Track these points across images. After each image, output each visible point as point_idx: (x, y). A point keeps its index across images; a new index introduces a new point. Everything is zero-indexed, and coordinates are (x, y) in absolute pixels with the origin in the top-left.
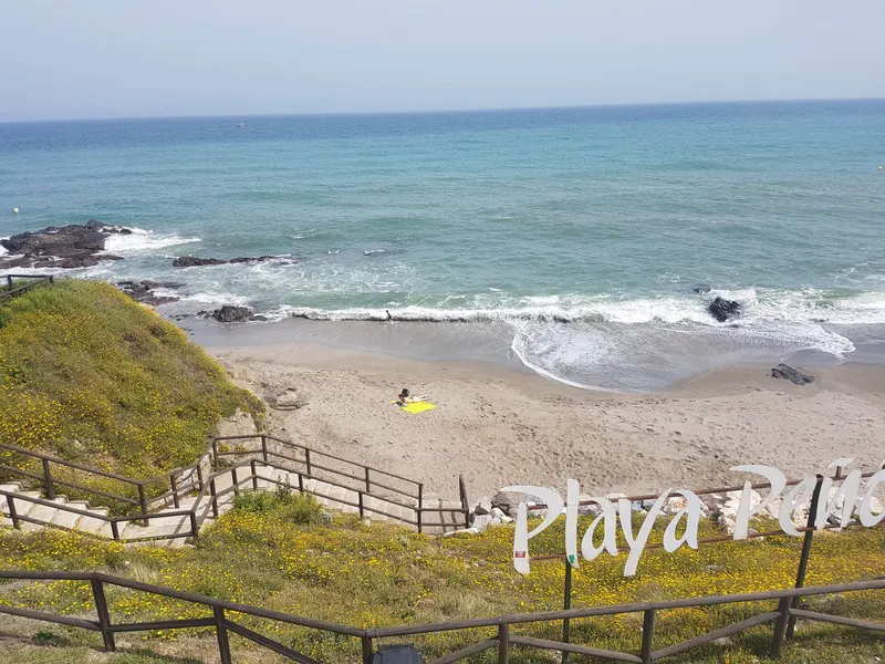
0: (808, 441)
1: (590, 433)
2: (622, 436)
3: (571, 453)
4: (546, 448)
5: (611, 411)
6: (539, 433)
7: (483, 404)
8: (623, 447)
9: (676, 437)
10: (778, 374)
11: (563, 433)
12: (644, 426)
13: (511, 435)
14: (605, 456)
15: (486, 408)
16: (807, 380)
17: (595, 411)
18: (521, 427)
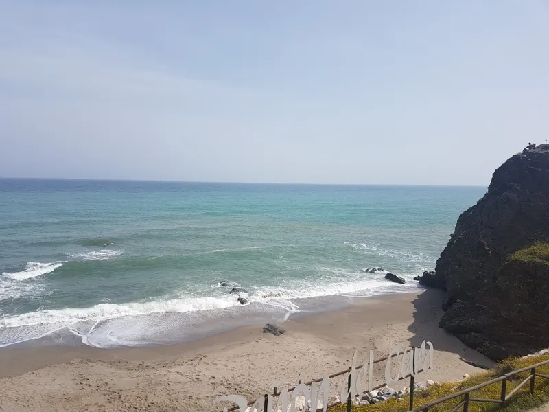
0: (284, 369)
1: (159, 388)
2: (180, 386)
3: (146, 405)
4: (128, 405)
5: (173, 370)
6: (123, 394)
7: (82, 379)
8: (180, 395)
9: (212, 381)
10: (266, 330)
11: (140, 391)
12: (194, 376)
13: (102, 400)
14: (169, 403)
15: (84, 382)
16: (281, 333)
17: (163, 371)
18: (110, 392)
